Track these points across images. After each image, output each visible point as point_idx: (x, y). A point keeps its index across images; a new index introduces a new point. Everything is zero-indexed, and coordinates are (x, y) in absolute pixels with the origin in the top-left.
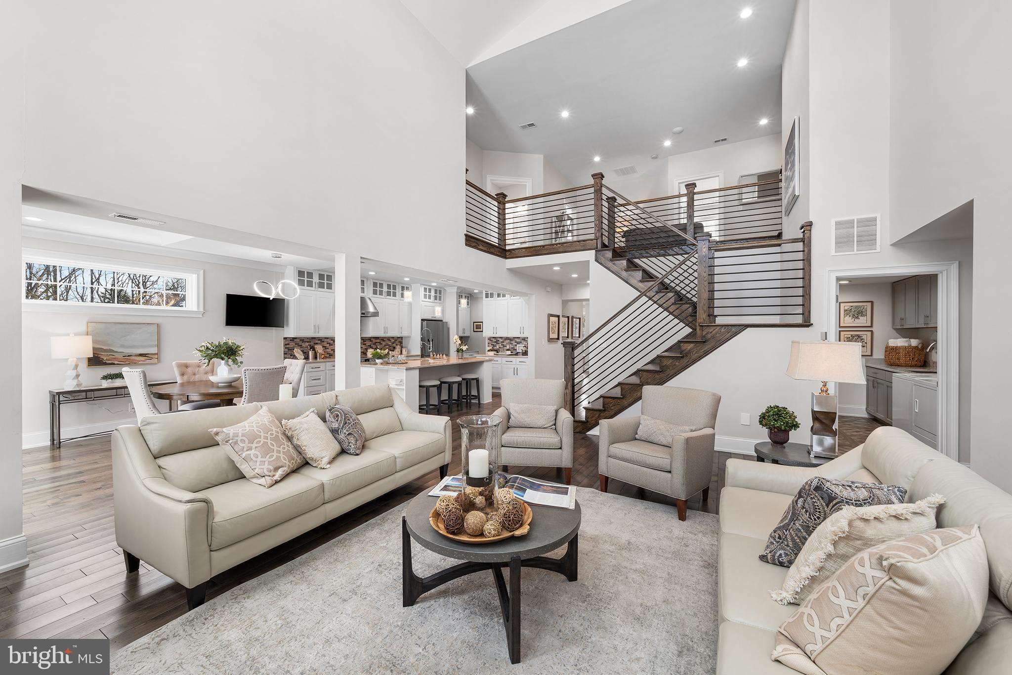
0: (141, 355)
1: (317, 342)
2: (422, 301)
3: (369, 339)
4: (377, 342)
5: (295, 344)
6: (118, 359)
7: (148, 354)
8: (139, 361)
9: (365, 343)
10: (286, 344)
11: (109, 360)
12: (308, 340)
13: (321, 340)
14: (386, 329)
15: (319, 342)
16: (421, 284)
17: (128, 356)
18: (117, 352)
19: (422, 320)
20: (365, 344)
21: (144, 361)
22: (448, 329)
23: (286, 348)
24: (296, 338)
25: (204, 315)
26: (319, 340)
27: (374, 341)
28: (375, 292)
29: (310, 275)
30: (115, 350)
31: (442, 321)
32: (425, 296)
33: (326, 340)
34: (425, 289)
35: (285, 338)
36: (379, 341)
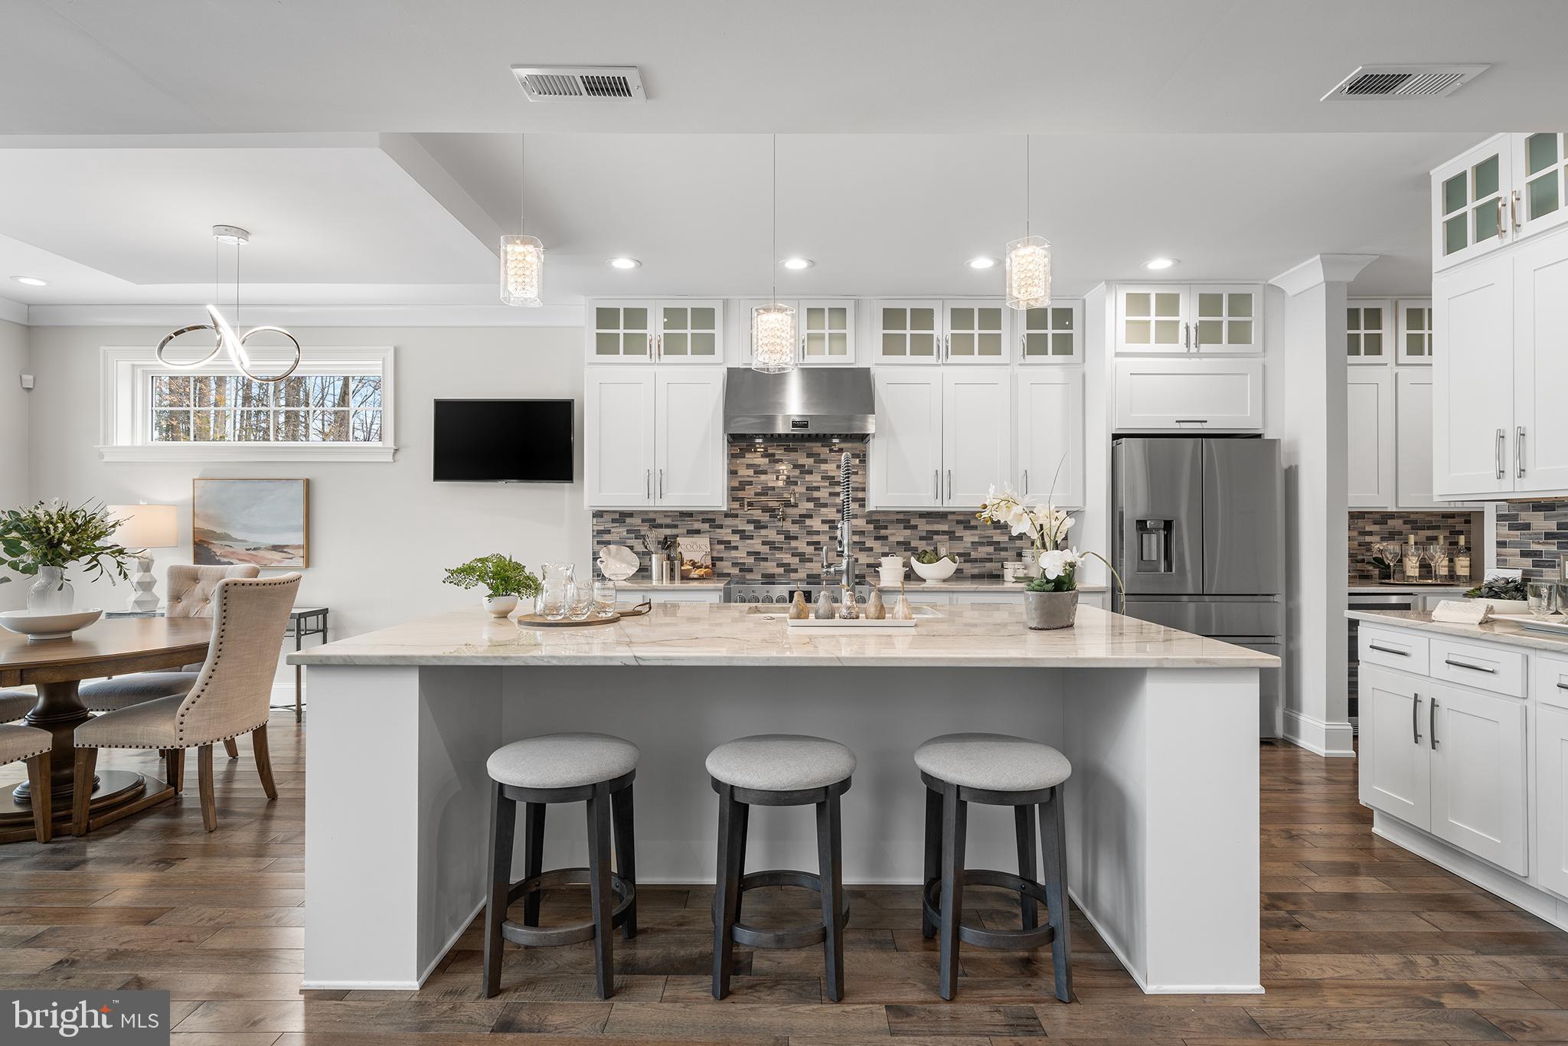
0: (276, 548)
1: (697, 526)
2: (1118, 355)
3: (899, 521)
4: (937, 533)
5: (628, 532)
6: (238, 554)
7: (287, 546)
8: (272, 560)
9: (883, 532)
10: (599, 532)
11: (225, 556)
12: (668, 521)
13: (714, 520)
14: (943, 480)
15: (706, 526)
16: (1108, 282)
17: (255, 549)
18: (236, 540)
19: (1116, 437)
20: (885, 538)
21: (280, 562)
22: (1291, 476)
23: (599, 543)
24: (631, 514)
25: (399, 456)
26: (704, 521)
27: (924, 526)
28: (892, 346)
29: (636, 317)
30: (234, 535)
31: (1259, 436)
32: (1138, 332)
33: (729, 521)
34: (1138, 303)
35: (598, 514)
36: (945, 528)
